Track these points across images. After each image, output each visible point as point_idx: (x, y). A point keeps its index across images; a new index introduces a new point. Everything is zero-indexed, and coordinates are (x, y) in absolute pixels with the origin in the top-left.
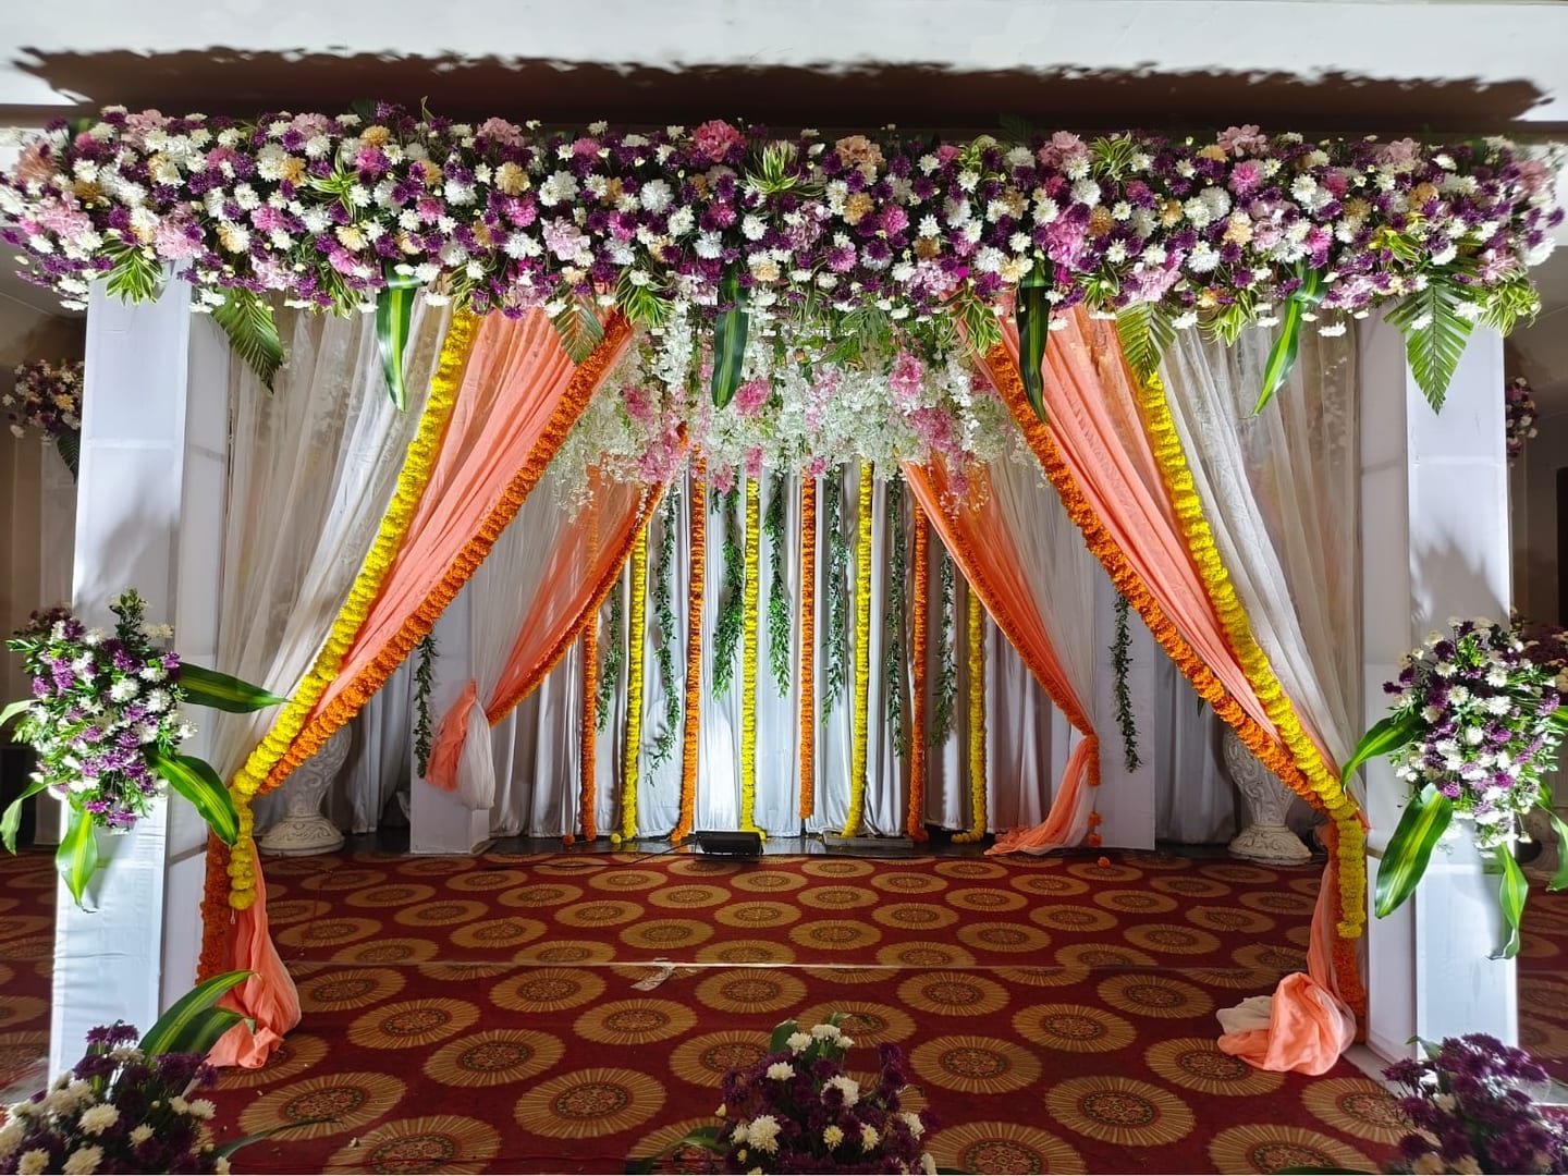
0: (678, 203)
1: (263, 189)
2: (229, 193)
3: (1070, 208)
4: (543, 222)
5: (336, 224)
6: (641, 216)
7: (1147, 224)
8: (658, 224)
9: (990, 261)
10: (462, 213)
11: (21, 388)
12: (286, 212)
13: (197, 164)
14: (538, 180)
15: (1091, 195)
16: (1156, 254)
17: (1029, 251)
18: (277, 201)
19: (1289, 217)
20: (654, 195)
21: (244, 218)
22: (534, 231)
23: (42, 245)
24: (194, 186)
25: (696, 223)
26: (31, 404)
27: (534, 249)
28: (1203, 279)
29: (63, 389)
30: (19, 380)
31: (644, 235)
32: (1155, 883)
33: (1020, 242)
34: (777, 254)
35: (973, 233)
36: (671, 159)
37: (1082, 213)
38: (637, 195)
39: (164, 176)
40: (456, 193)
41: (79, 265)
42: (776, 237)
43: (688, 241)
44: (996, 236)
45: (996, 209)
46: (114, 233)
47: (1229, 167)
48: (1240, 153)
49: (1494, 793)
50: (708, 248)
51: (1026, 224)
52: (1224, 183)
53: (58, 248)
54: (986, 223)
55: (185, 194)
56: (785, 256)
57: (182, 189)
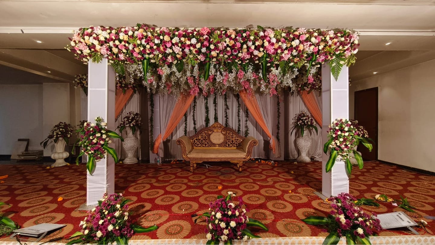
0: (198, 42)
1: (120, 41)
2: (114, 42)
3: (271, 43)
4: (173, 46)
5: (134, 47)
6: (191, 45)
7: (284, 46)
8: (194, 46)
9: (256, 53)
10: (158, 45)
11: (76, 80)
12: (125, 46)
13: (108, 37)
14: (172, 39)
15: (274, 40)
16: (286, 52)
17: (263, 51)
18: (123, 43)
19: (310, 45)
20: (194, 41)
21: (117, 46)
22: (171, 48)
23: (79, 52)
24: (107, 41)
25: (201, 46)
26: (78, 83)
27: (171, 51)
28: (295, 56)
29: (84, 80)
30: (76, 78)
31: (192, 48)
32: (284, 166)
33: (261, 49)
34: (217, 52)
35: (253, 47)
36: (196, 34)
37: (273, 44)
38: (190, 41)
39: (102, 39)
40: (157, 41)
41: (86, 56)
42: (216, 48)
43: (200, 49)
44: (257, 48)
45: (257, 43)
46: (93, 50)
47: (299, 36)
48: (301, 33)
49: (346, 149)
50: (204, 50)
51: (263, 46)
52: (298, 39)
53: (82, 53)
54: (255, 46)
57: (105, 41)
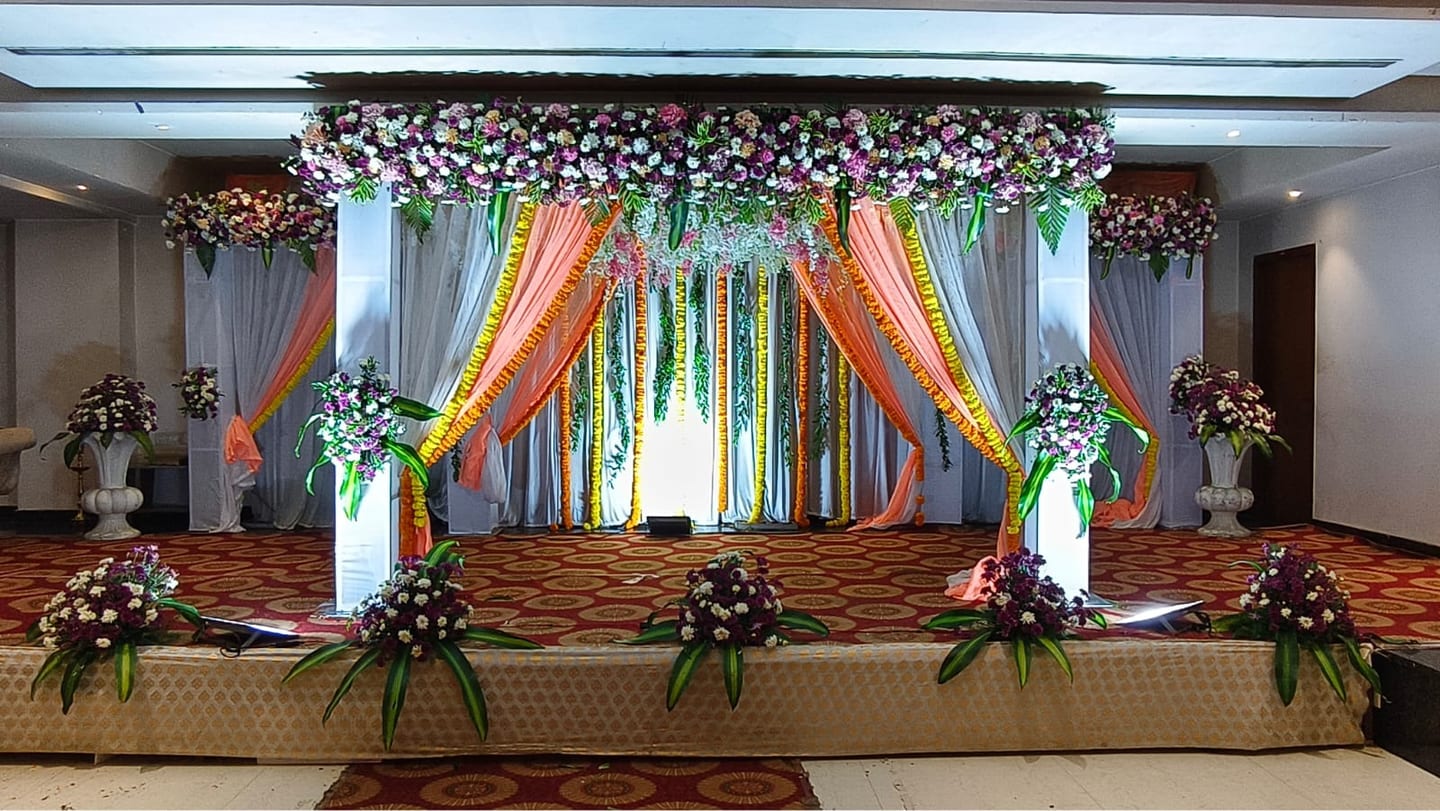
0: (652, 150)
1: (437, 146)
2: (420, 149)
3: (858, 152)
4: (581, 159)
5: (472, 162)
6: (633, 156)
7: (900, 158)
8: (642, 160)
9: (817, 176)
10: (538, 156)
12: (448, 158)
13: (404, 136)
14: (579, 137)
15: (868, 145)
16: (903, 174)
17: (838, 172)
18: (444, 152)
19: (970, 156)
20: (640, 146)
21: (425, 161)
22: (576, 164)
23: (319, 175)
24: (402, 146)
25: (662, 160)
27: (577, 175)
28: (931, 185)
31: (634, 166)
33: (832, 168)
34: (705, 175)
35: (808, 164)
36: (648, 127)
37: (864, 154)
38: (632, 146)
39: (388, 143)
40: (536, 146)
41: (339, 185)
42: (704, 166)
43: (657, 168)
44: (821, 165)
45: (819, 153)
46: (359, 170)
47: (940, 128)
48: (946, 120)
49: (1074, 453)
50: (669, 171)
51: (834, 159)
52: (939, 137)
53: (327, 177)
54: (814, 159)
55: (398, 150)
56: (710, 175)
57: (397, 148)
